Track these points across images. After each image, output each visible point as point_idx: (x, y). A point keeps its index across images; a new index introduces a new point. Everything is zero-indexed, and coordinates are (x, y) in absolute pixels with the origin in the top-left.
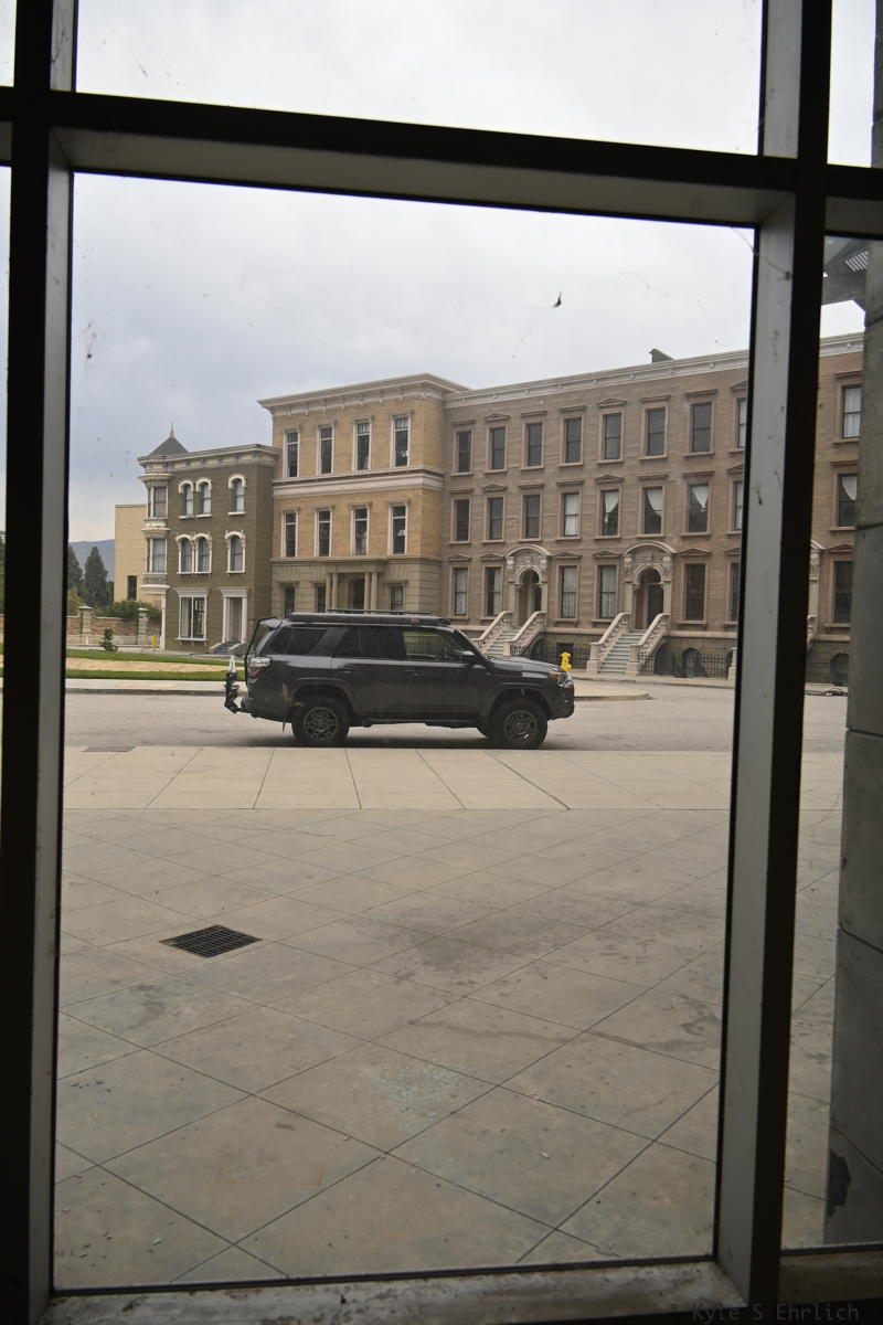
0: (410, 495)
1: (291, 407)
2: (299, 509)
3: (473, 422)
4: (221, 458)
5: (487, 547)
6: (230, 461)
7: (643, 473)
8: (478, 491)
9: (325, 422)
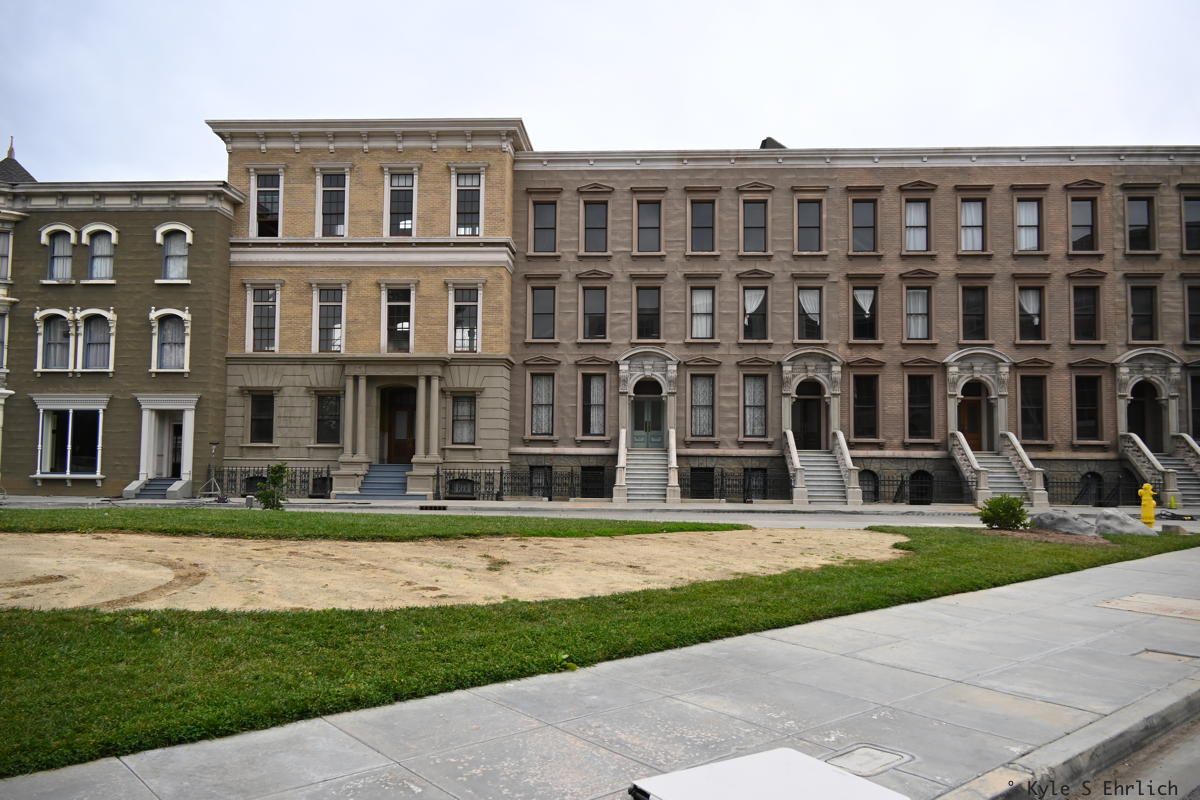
0: (485, 274)
1: (267, 136)
2: (283, 284)
3: (559, 191)
4: (140, 195)
5: (584, 348)
6: (163, 202)
7: (796, 270)
8: (568, 277)
9: (331, 164)
